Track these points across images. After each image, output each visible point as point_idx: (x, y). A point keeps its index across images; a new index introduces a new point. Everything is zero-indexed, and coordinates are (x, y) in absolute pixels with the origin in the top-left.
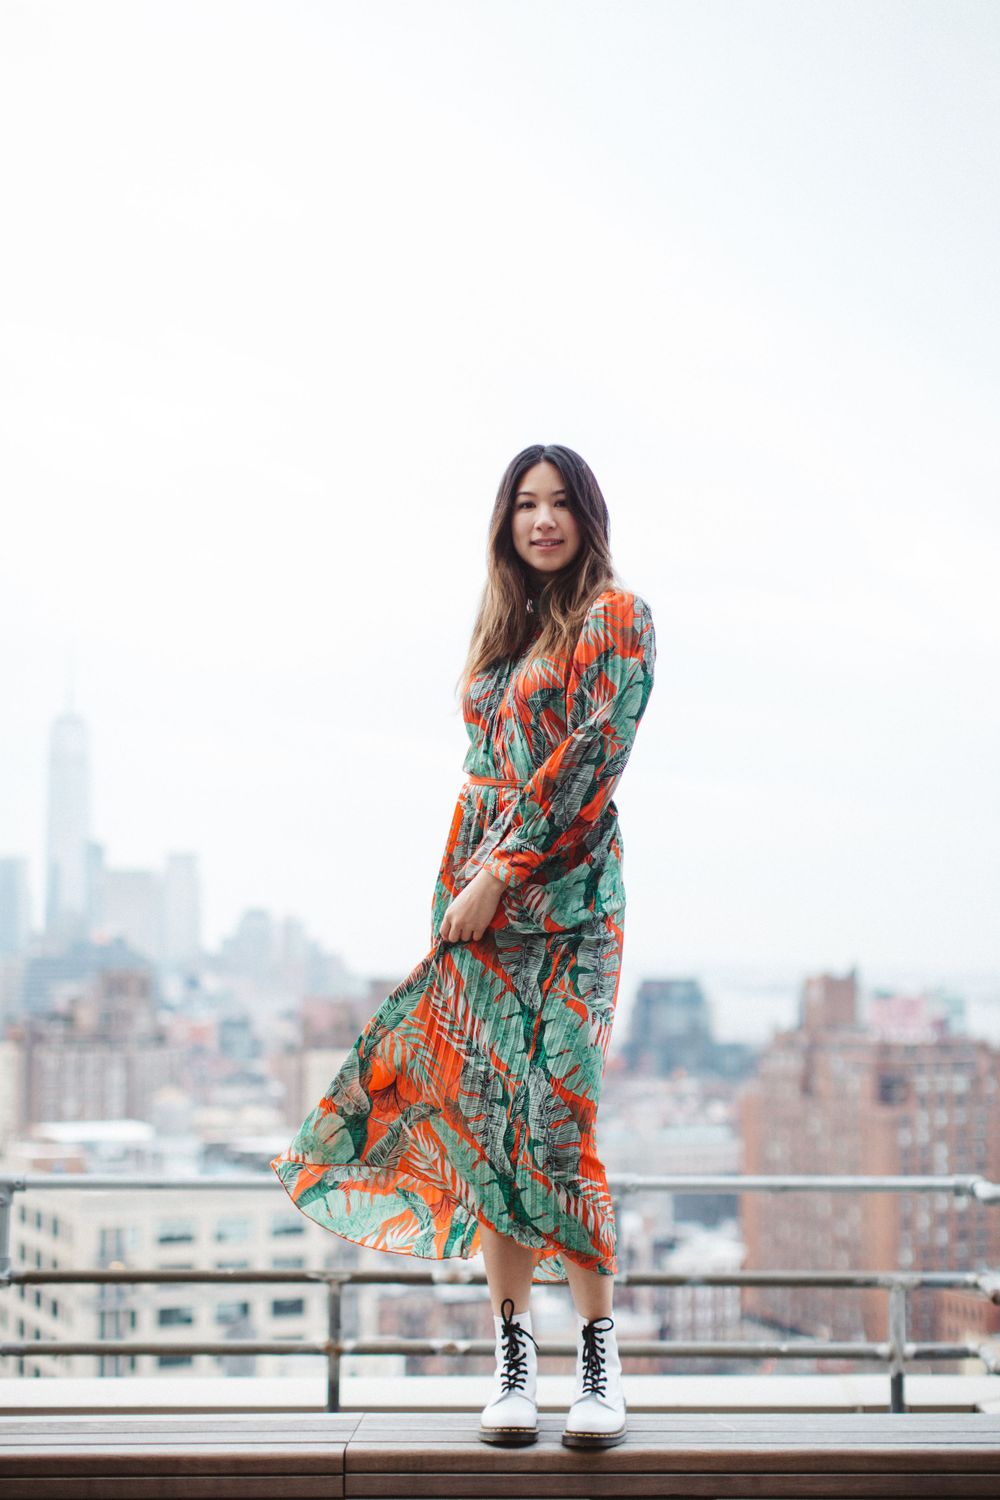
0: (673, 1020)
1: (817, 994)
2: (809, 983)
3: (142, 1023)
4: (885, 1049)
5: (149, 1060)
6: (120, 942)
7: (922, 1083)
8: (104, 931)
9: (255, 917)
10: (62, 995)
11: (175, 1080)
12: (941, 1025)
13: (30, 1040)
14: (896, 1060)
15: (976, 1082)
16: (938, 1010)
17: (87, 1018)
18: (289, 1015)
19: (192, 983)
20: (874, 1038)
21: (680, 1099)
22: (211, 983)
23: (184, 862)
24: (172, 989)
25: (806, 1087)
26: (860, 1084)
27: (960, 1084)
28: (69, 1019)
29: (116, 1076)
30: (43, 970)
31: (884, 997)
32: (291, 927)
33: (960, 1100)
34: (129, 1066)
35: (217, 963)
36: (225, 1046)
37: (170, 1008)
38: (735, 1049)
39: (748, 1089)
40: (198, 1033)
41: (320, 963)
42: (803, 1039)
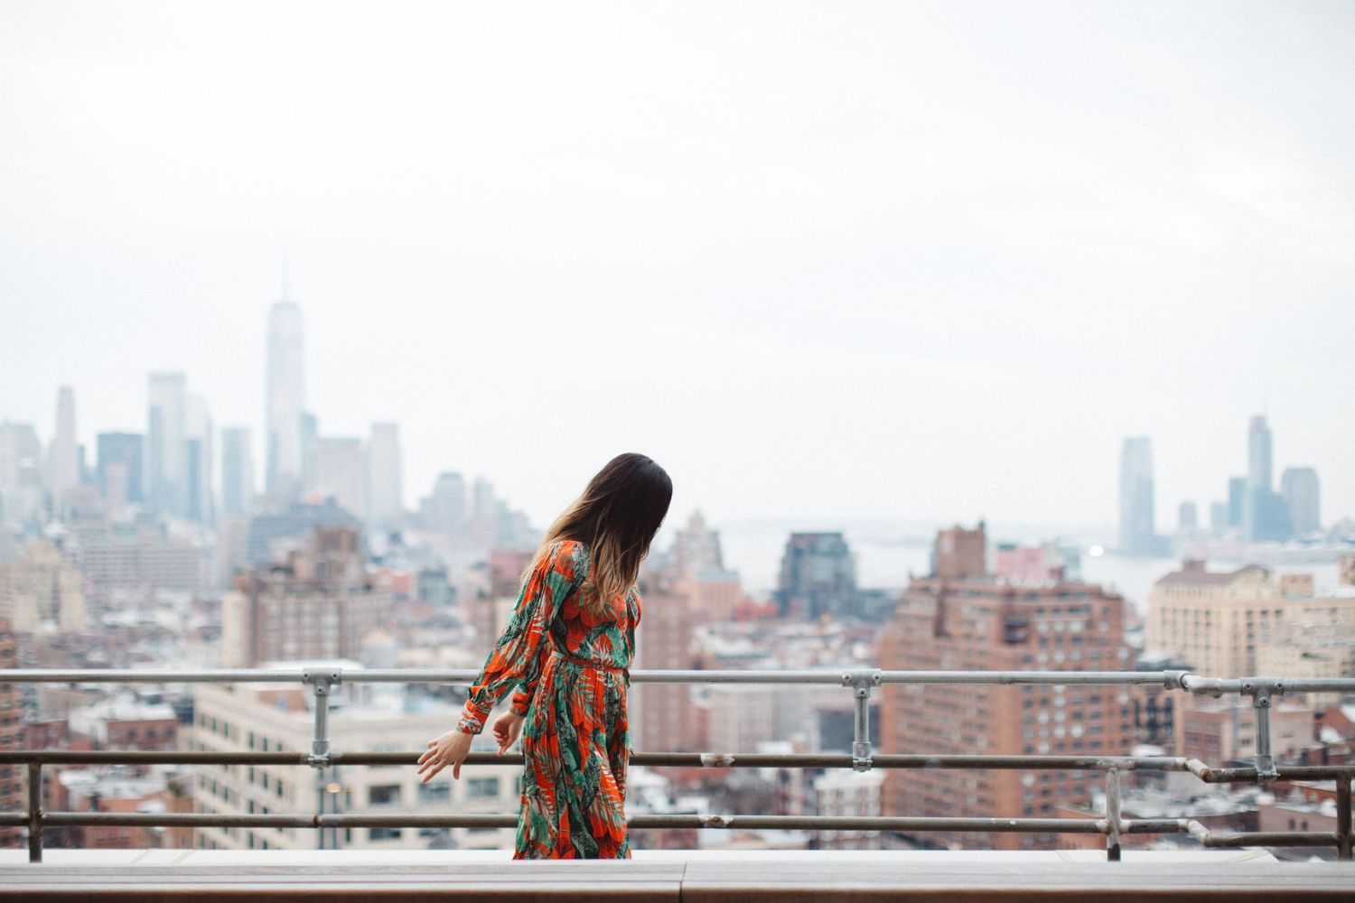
0: (820, 570)
1: (948, 546)
2: (941, 534)
3: (353, 573)
4: (1010, 594)
5: (359, 603)
6: (331, 502)
7: (1042, 626)
8: (318, 492)
9: (450, 478)
10: (280, 550)
11: (381, 623)
12: (1059, 572)
13: (254, 588)
14: (1019, 603)
15: (1090, 624)
16: (1057, 561)
17: (305, 568)
18: (480, 566)
19: (395, 538)
20: (1000, 584)
21: (826, 638)
22: (411, 538)
23: (387, 431)
24: (377, 543)
25: (940, 632)
26: (987, 626)
27: (1076, 626)
28: (289, 570)
29: (331, 620)
30: (264, 527)
31: (1007, 548)
32: (481, 488)
33: (1076, 639)
34: (341, 610)
35: (417, 521)
36: (424, 593)
37: (377, 560)
38: (876, 594)
39: (887, 630)
40: (401, 582)
41: (507, 518)
42: (936, 586)
